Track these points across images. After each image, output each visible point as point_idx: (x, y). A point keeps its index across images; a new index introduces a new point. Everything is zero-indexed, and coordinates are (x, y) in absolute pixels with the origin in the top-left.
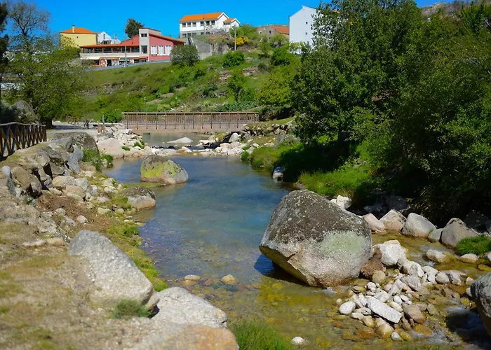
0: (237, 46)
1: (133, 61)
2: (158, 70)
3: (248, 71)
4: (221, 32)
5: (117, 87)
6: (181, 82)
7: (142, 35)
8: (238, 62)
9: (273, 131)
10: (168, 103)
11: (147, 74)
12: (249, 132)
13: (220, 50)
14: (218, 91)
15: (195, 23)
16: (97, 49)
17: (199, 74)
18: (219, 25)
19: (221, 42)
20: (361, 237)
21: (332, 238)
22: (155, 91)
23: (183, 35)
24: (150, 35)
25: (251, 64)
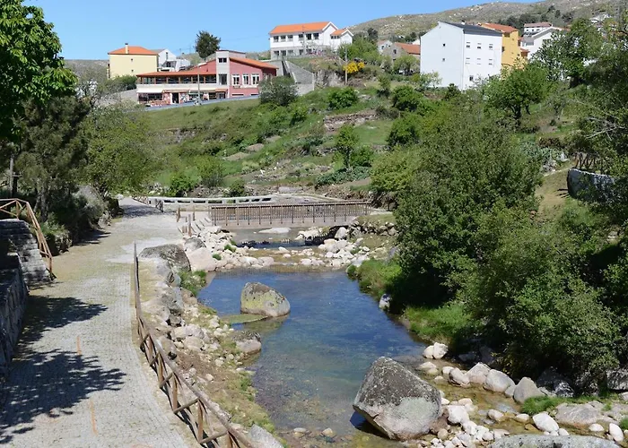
0: (349, 75)
1: (207, 96)
2: (242, 111)
3: (362, 116)
4: (327, 50)
5: (187, 133)
6: (273, 129)
7: (220, 60)
8: (349, 102)
9: (386, 230)
10: (256, 160)
11: (227, 115)
12: (359, 228)
13: (325, 79)
14: (321, 146)
15: (291, 37)
16: (159, 79)
17: (298, 119)
18: (325, 40)
19: (326, 68)
20: (430, 403)
21: (407, 402)
22: (239, 142)
23: (275, 52)
24: (231, 60)
25: (367, 105)
